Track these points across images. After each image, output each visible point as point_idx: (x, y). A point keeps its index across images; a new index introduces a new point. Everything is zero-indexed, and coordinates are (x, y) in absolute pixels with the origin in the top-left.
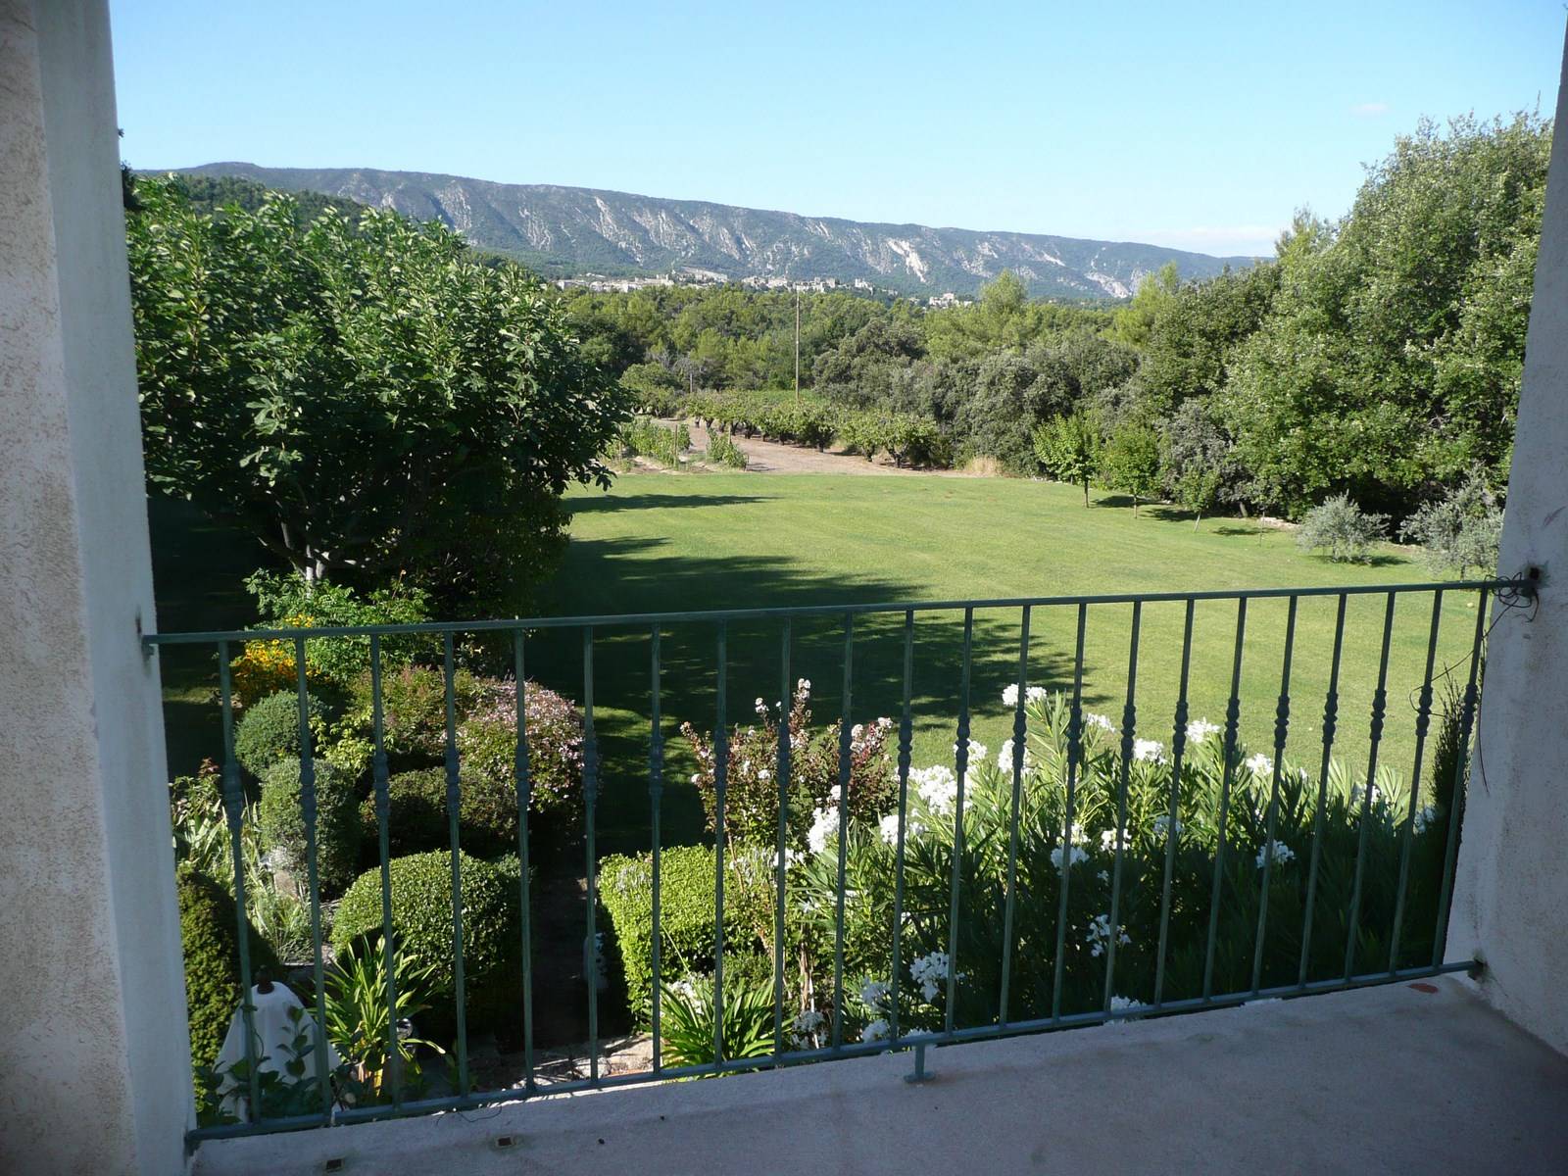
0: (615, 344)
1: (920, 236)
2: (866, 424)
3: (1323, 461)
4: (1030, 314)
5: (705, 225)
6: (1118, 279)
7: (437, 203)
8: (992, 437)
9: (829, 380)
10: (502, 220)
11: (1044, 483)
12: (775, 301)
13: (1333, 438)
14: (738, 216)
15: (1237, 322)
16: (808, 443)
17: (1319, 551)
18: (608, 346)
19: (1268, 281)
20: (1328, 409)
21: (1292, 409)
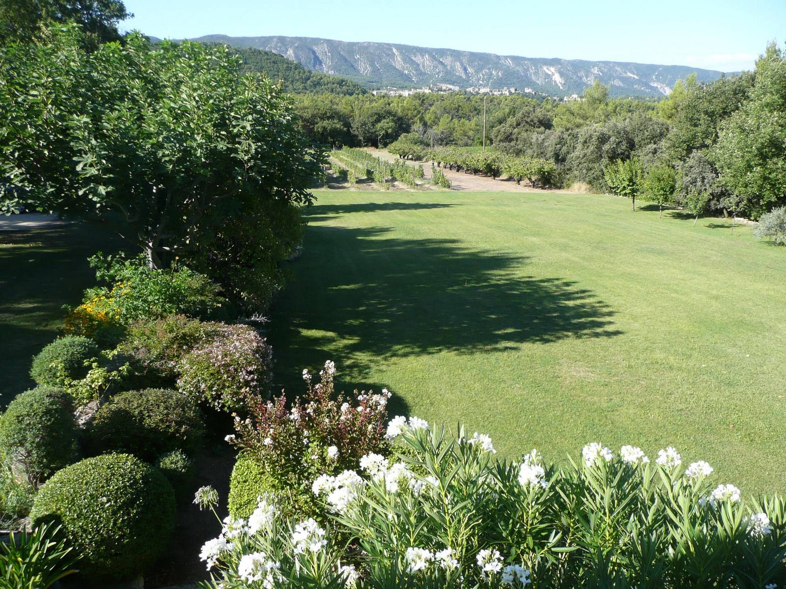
0: (396, 123)
1: (561, 64)
2: (517, 164)
3: (773, 186)
4: (610, 104)
5: (448, 61)
6: (667, 85)
7: (314, 52)
8: (584, 171)
9: (501, 141)
10: (346, 60)
11: (612, 197)
12: (482, 100)
13: (781, 173)
14: (465, 56)
15: (727, 106)
16: (489, 174)
17: (767, 239)
18: (391, 124)
19: (748, 82)
20: (778, 156)
21: (756, 156)
